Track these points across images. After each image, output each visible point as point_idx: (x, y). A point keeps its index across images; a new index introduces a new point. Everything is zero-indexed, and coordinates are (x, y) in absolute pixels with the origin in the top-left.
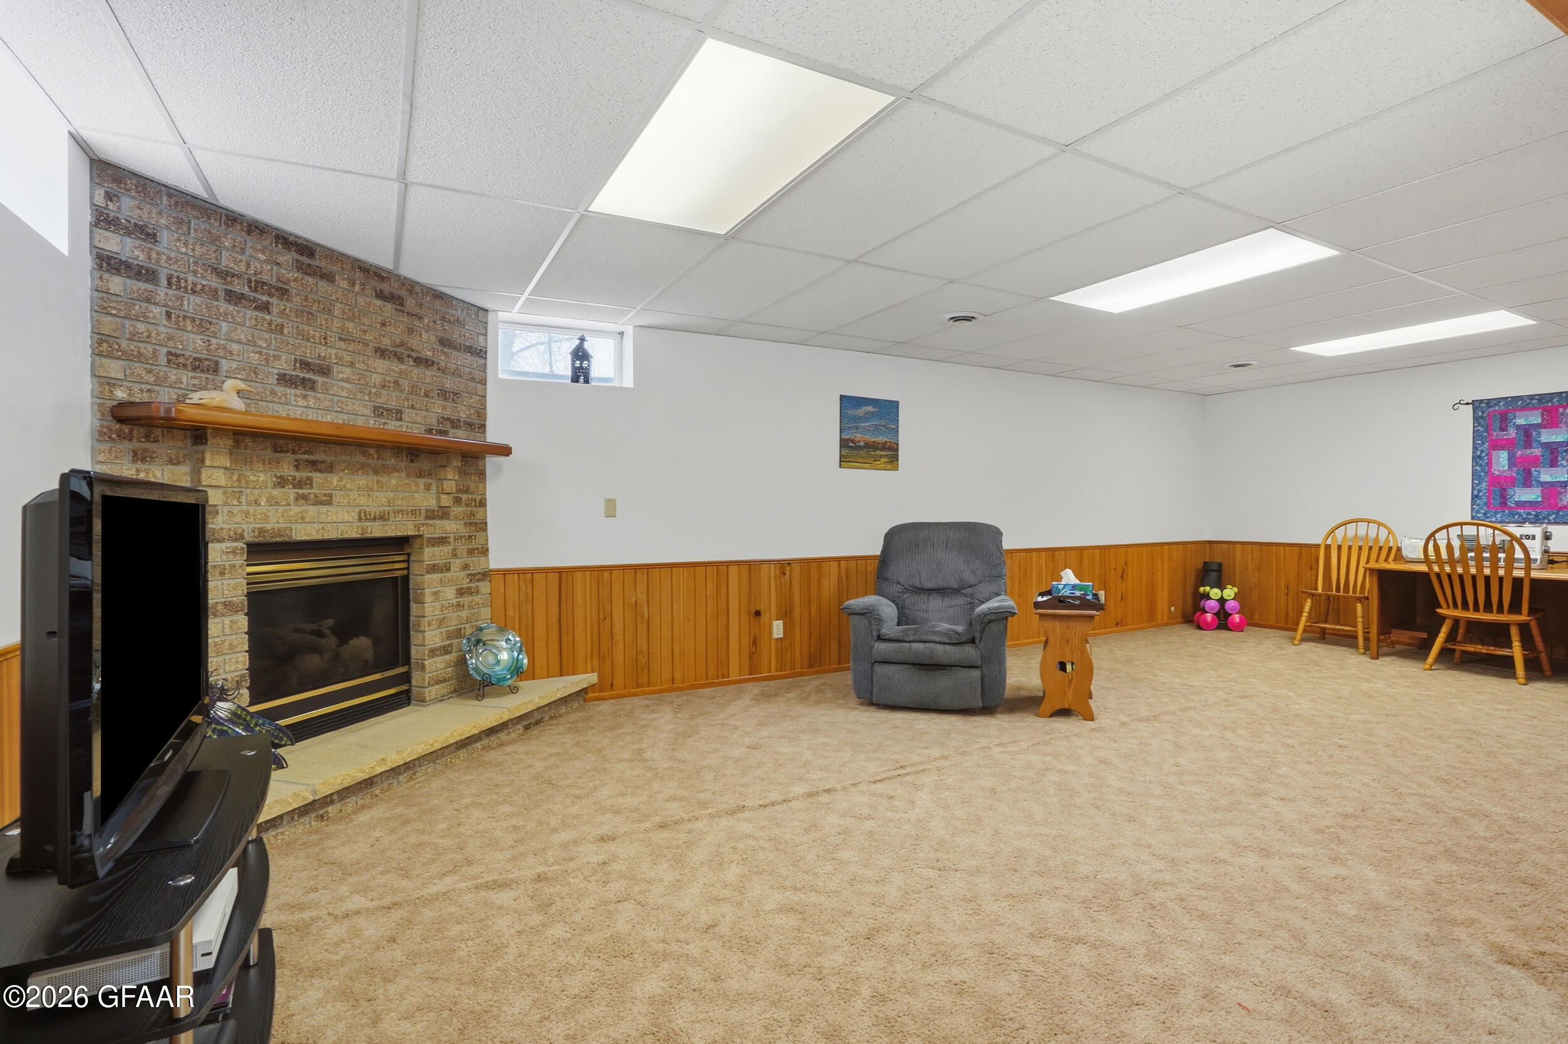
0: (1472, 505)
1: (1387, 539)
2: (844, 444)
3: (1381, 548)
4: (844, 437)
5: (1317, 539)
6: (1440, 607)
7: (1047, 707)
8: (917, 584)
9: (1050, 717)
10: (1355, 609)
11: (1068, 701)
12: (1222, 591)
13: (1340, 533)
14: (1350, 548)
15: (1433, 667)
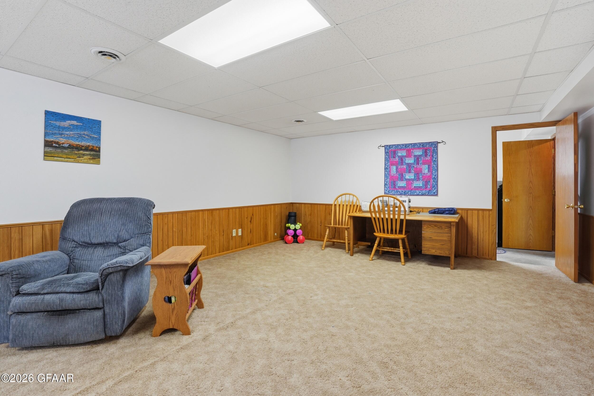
0: (384, 188)
1: (356, 202)
2: (47, 144)
3: (354, 205)
4: (47, 139)
5: (331, 202)
6: (375, 232)
7: (158, 328)
8: (87, 240)
9: (160, 336)
10: (345, 232)
11: (172, 323)
12: (295, 226)
13: (339, 199)
14: (343, 205)
15: (373, 259)
